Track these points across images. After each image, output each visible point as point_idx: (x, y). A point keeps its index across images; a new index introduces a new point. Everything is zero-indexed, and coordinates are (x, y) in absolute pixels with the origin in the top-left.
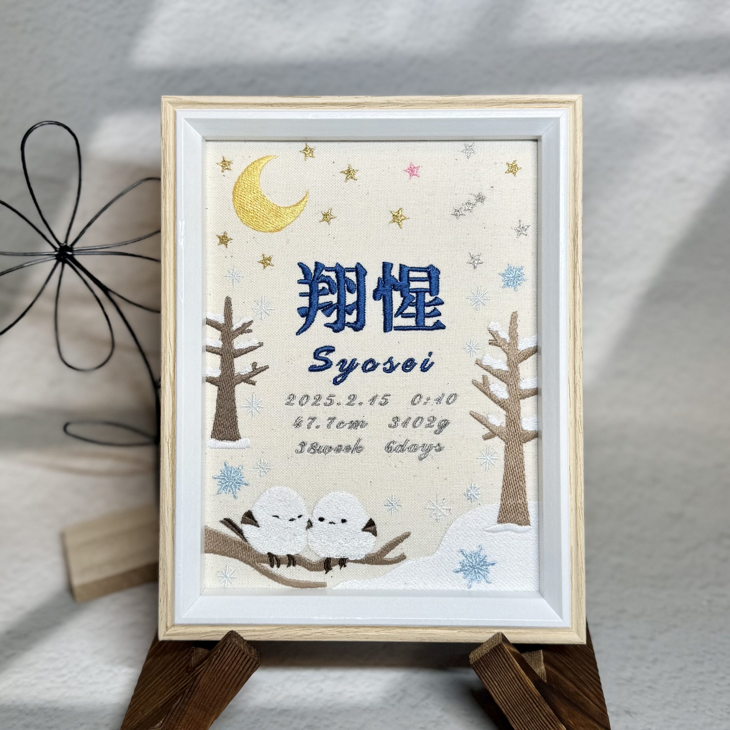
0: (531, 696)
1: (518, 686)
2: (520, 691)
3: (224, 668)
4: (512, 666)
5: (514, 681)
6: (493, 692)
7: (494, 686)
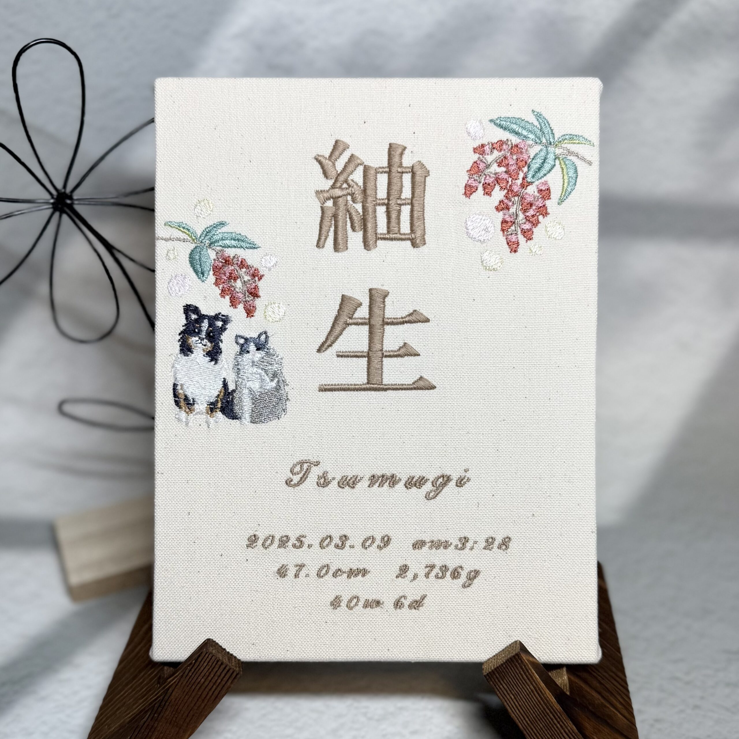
0: (552, 710)
1: (538, 700)
2: (540, 706)
3: (199, 680)
4: (531, 679)
5: (532, 694)
6: (509, 706)
7: (510, 700)
